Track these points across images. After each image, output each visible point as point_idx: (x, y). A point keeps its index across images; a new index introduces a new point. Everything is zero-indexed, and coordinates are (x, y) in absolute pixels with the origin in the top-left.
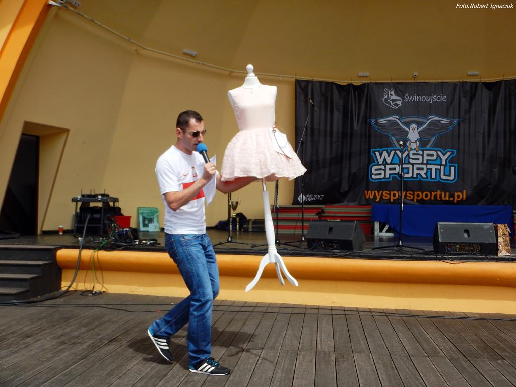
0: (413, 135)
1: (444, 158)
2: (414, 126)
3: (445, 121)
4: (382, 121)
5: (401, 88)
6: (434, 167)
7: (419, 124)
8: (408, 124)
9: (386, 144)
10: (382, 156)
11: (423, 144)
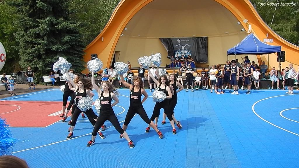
0: (183, 48)
1: (189, 53)
2: (183, 46)
3: (189, 45)
4: (177, 45)
5: (180, 39)
6: (187, 54)
7: (184, 46)
8: (182, 46)
9: (178, 50)
10: (177, 52)
11: (185, 50)
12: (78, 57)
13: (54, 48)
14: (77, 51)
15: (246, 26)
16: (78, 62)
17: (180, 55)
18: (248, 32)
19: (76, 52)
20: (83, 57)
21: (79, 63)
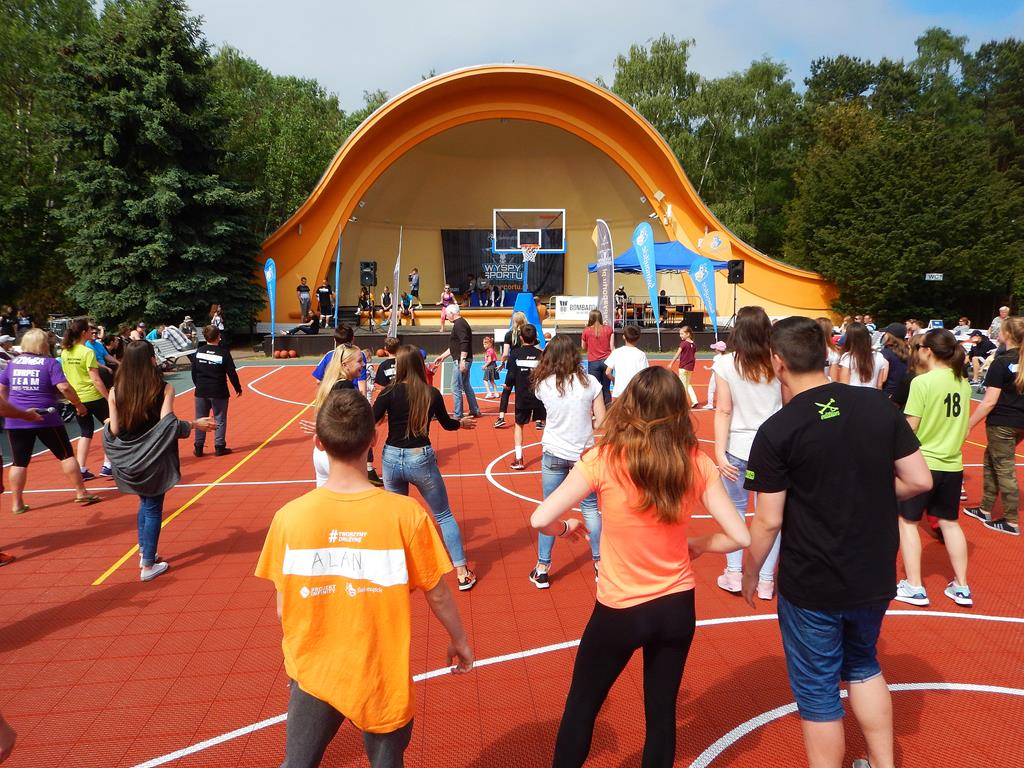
0: (503, 256)
1: (518, 268)
6: (513, 273)
9: (490, 261)
10: (488, 268)
11: (508, 261)
12: (244, 276)
13: (190, 252)
14: (243, 257)
15: (661, 208)
16: (247, 290)
17: (496, 274)
18: (665, 222)
19: (238, 261)
20: (256, 273)
21: (251, 292)
